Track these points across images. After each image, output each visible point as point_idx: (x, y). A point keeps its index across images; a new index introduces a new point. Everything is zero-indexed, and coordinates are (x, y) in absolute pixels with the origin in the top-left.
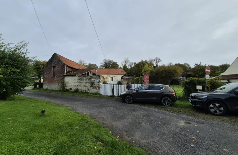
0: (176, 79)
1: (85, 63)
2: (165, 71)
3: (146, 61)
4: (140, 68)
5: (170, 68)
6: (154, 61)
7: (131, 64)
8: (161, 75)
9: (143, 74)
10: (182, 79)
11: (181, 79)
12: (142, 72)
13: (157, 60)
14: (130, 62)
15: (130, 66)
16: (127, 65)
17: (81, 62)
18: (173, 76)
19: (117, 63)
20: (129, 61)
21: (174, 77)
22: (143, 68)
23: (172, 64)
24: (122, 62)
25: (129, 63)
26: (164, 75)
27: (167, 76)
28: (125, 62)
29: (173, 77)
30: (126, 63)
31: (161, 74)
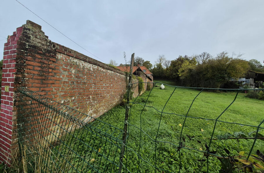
0: (232, 82)
1: (116, 63)
2: (212, 67)
3: (186, 56)
4: (177, 66)
5: (222, 62)
6: (200, 58)
7: (167, 63)
8: (205, 75)
9: (179, 74)
10: (245, 83)
11: (244, 81)
12: (178, 72)
13: (204, 56)
14: (166, 60)
15: (166, 65)
16: (162, 64)
17: (112, 62)
18: (226, 75)
19: (149, 62)
20: (164, 59)
21: (229, 78)
22: (181, 67)
23: (226, 55)
24: (156, 61)
25: (164, 62)
26: (209, 75)
27: (214, 76)
28: (159, 60)
29: (227, 79)
30: (161, 62)
31: (204, 73)
